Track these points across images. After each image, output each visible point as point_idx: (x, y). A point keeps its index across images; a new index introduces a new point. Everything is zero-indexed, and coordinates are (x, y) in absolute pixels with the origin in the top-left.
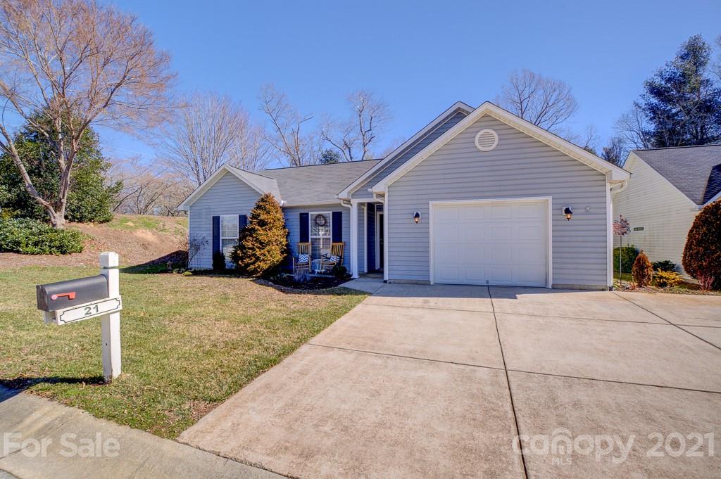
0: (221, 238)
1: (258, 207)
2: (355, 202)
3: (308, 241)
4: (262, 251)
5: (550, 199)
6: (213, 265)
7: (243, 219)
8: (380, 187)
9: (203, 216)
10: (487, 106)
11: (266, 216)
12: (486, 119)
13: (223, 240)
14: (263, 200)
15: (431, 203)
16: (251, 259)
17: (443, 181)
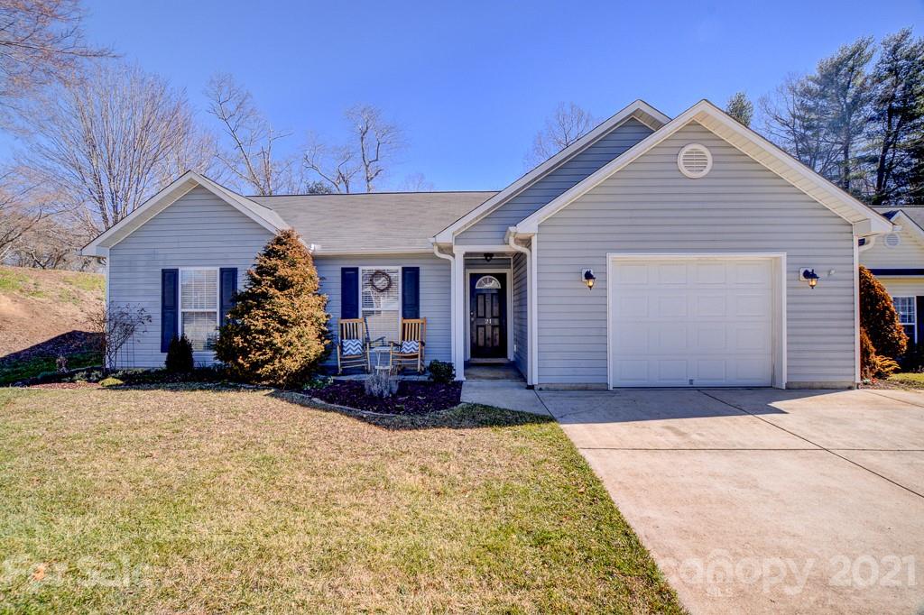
0: (180, 310)
1: (270, 253)
2: (460, 251)
3: (357, 317)
4: (285, 337)
5: (783, 255)
6: (167, 363)
7: (229, 276)
8: (528, 227)
9: (141, 269)
10: (705, 107)
11: (288, 270)
12: (694, 128)
13: (183, 313)
14: (279, 241)
15: (611, 257)
16: (265, 354)
17: (628, 222)
